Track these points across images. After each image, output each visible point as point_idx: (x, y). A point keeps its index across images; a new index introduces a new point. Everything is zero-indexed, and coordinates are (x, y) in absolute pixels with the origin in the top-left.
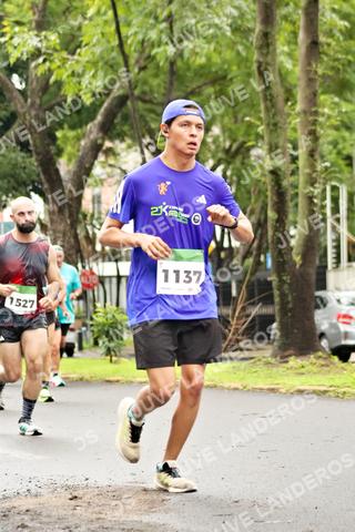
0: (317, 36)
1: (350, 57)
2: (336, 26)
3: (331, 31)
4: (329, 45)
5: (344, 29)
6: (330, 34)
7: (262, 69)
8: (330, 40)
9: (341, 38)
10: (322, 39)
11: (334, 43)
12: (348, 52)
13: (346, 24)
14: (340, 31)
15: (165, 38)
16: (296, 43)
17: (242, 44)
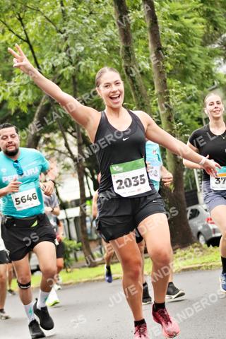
0: (160, 45)
2: (173, 36)
3: (170, 40)
5: (178, 38)
7: (128, 70)
9: (177, 44)
10: (164, 45)
11: (172, 47)
12: (184, 51)
13: (179, 34)
14: (176, 39)
17: (116, 58)
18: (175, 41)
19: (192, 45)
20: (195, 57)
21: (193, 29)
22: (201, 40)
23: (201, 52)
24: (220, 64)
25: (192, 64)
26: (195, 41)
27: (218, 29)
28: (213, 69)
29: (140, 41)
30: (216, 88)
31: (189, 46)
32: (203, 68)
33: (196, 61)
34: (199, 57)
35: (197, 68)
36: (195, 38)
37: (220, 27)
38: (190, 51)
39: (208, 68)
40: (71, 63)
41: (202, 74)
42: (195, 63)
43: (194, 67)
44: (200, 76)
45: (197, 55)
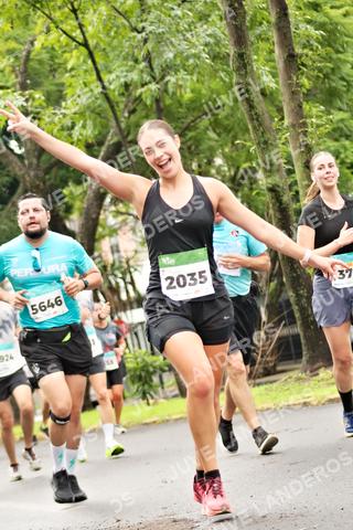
0: (293, 49)
2: (312, 36)
3: (308, 42)
5: (320, 38)
8: (305, 51)
9: (320, 47)
10: (298, 50)
11: (311, 53)
12: (330, 59)
13: (322, 33)
14: (317, 40)
15: (147, 78)
17: (224, 70)
18: (316, 44)
19: (341, 49)
20: (346, 69)
21: (343, 25)
25: (343, 79)
26: (347, 43)
29: (262, 45)
31: (338, 52)
33: (348, 75)
35: (349, 85)
36: (346, 39)
38: (339, 59)
40: (154, 78)
42: (347, 78)
43: (345, 83)
45: (349, 66)
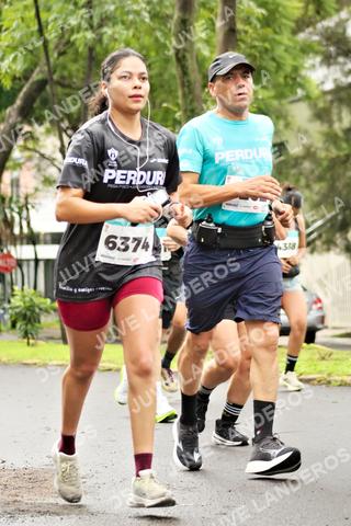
0: (235, 24)
1: (267, 45)
2: (253, 14)
3: (248, 18)
4: (246, 32)
5: (260, 16)
6: (247, 21)
7: (180, 55)
8: (247, 28)
9: (259, 26)
10: (240, 26)
11: (250, 31)
12: (264, 40)
13: (264, 11)
14: (258, 19)
15: (85, 25)
16: (214, 30)
17: (161, 31)
18: (255, 22)
19: (278, 30)
20: (280, 51)
21: (284, 7)
22: (293, 25)
23: (291, 44)
24: (314, 66)
25: (273, 59)
26: (285, 25)
27: (322, 13)
28: (303, 72)
30: (299, 100)
31: (276, 33)
32: (288, 69)
33: (281, 57)
34: (286, 51)
35: (279, 67)
36: (284, 21)
37: (326, 11)
38: (274, 40)
39: (296, 69)
40: (91, 27)
41: (286, 77)
42: (277, 59)
43: (275, 64)
44: (281, 80)
45: (283, 48)
